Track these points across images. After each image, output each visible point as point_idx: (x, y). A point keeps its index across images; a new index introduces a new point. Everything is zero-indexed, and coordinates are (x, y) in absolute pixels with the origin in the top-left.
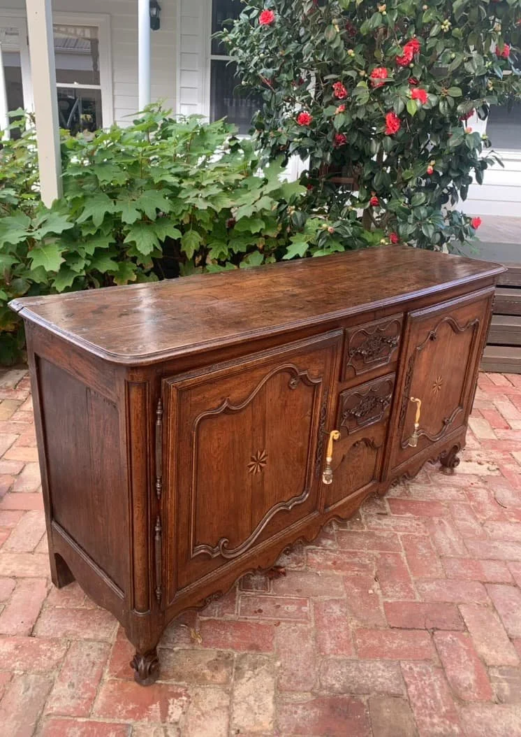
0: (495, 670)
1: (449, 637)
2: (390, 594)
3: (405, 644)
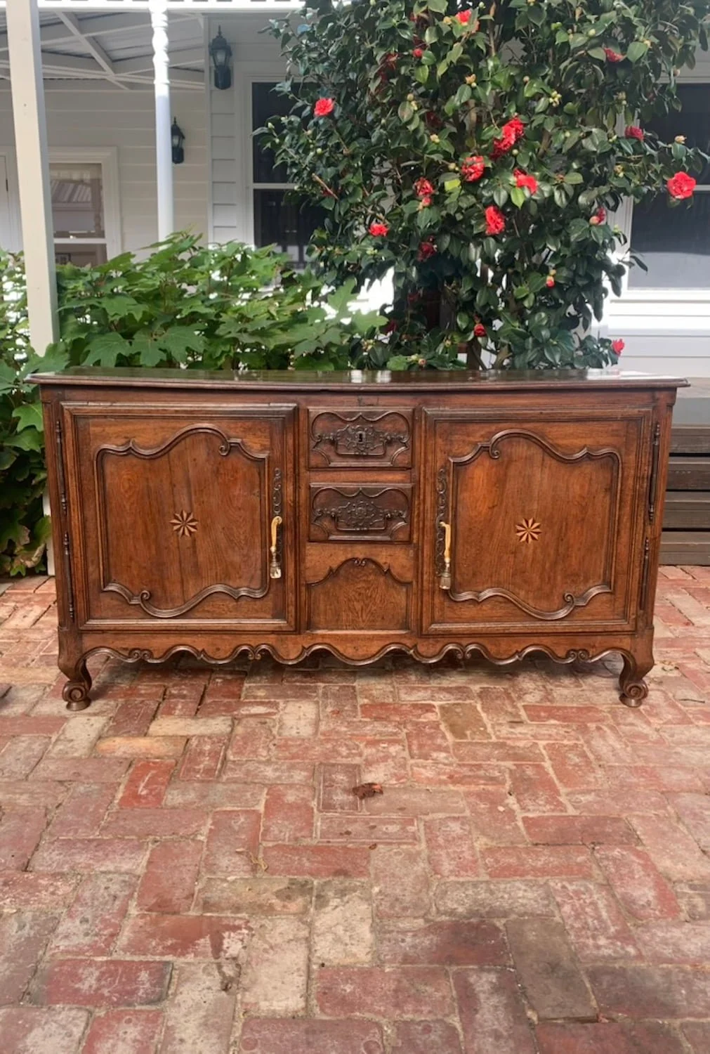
0: (683, 885)
1: (617, 852)
2: (531, 808)
3: (554, 861)
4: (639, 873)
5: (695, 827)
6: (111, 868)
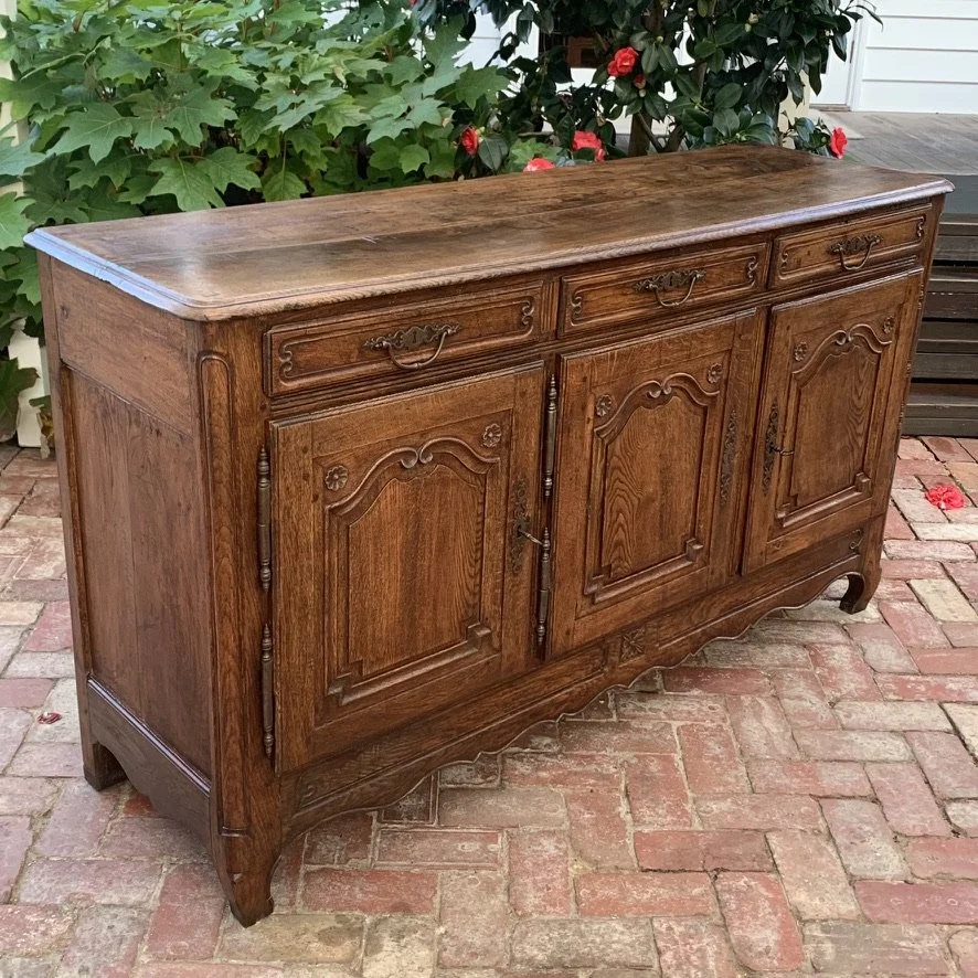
0: (814, 926)
1: (743, 882)
2: (647, 819)
3: (664, 893)
4: (765, 908)
5: (847, 848)
6: (116, 900)
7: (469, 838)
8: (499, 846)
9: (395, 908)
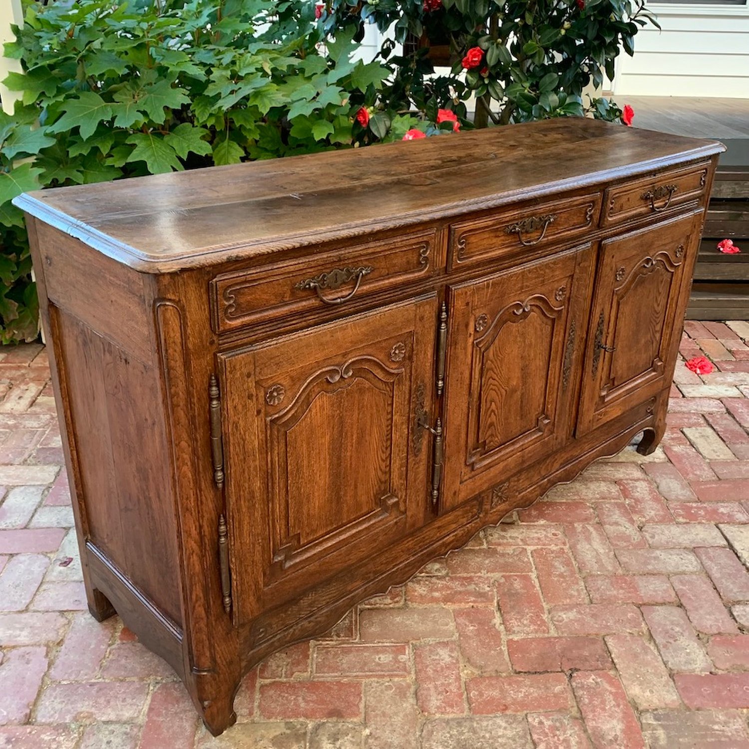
0: (648, 715)
1: (591, 679)
2: (516, 629)
3: (534, 692)
4: (610, 702)
5: (665, 646)
6: (113, 717)
7: (384, 650)
8: (406, 657)
9: (331, 714)
